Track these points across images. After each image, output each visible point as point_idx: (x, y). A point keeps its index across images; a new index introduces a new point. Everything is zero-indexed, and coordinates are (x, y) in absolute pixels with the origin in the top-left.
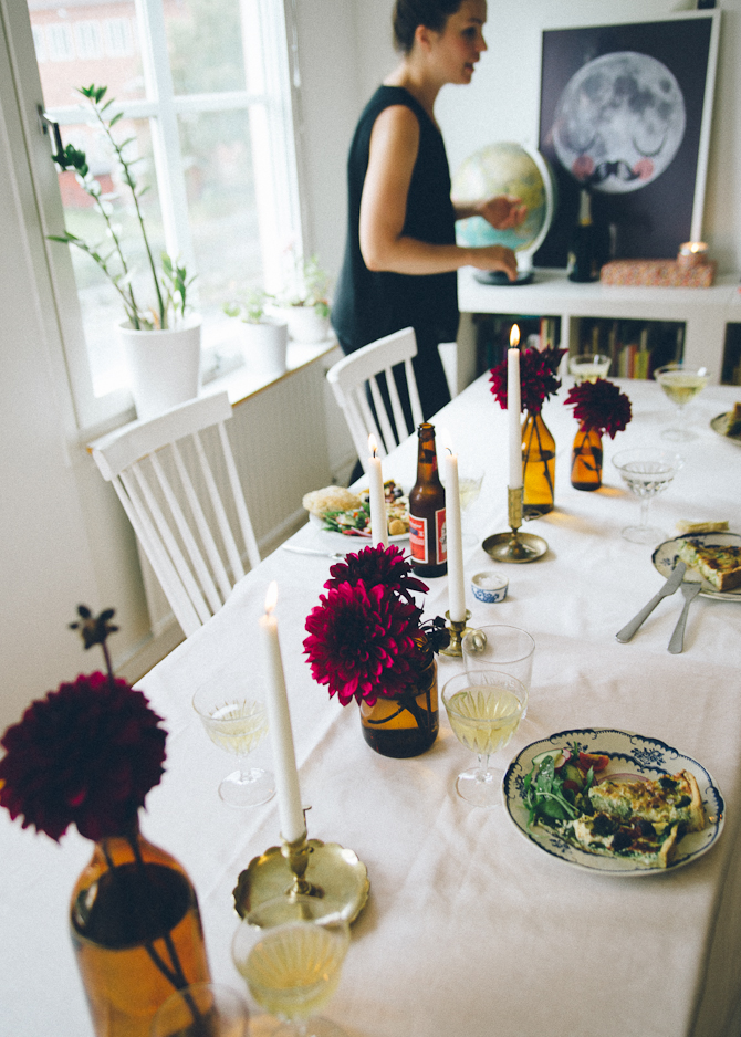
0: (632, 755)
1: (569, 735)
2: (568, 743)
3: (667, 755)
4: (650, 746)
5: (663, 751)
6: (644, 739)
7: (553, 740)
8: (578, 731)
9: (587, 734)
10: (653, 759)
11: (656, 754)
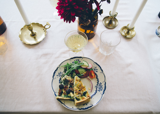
0: (99, 83)
1: (98, 66)
2: (96, 67)
3: (102, 92)
4: (103, 87)
5: (103, 90)
6: (105, 85)
7: (95, 63)
8: (101, 68)
9: (101, 70)
10: (100, 89)
11: (102, 89)
